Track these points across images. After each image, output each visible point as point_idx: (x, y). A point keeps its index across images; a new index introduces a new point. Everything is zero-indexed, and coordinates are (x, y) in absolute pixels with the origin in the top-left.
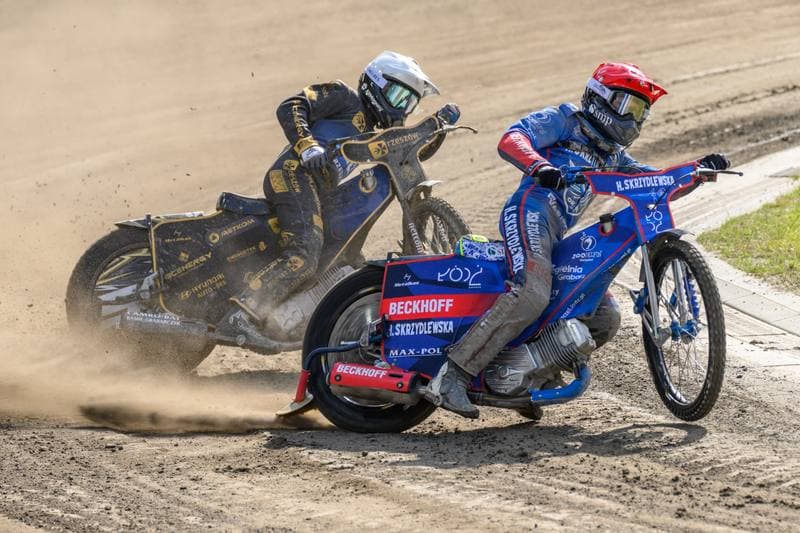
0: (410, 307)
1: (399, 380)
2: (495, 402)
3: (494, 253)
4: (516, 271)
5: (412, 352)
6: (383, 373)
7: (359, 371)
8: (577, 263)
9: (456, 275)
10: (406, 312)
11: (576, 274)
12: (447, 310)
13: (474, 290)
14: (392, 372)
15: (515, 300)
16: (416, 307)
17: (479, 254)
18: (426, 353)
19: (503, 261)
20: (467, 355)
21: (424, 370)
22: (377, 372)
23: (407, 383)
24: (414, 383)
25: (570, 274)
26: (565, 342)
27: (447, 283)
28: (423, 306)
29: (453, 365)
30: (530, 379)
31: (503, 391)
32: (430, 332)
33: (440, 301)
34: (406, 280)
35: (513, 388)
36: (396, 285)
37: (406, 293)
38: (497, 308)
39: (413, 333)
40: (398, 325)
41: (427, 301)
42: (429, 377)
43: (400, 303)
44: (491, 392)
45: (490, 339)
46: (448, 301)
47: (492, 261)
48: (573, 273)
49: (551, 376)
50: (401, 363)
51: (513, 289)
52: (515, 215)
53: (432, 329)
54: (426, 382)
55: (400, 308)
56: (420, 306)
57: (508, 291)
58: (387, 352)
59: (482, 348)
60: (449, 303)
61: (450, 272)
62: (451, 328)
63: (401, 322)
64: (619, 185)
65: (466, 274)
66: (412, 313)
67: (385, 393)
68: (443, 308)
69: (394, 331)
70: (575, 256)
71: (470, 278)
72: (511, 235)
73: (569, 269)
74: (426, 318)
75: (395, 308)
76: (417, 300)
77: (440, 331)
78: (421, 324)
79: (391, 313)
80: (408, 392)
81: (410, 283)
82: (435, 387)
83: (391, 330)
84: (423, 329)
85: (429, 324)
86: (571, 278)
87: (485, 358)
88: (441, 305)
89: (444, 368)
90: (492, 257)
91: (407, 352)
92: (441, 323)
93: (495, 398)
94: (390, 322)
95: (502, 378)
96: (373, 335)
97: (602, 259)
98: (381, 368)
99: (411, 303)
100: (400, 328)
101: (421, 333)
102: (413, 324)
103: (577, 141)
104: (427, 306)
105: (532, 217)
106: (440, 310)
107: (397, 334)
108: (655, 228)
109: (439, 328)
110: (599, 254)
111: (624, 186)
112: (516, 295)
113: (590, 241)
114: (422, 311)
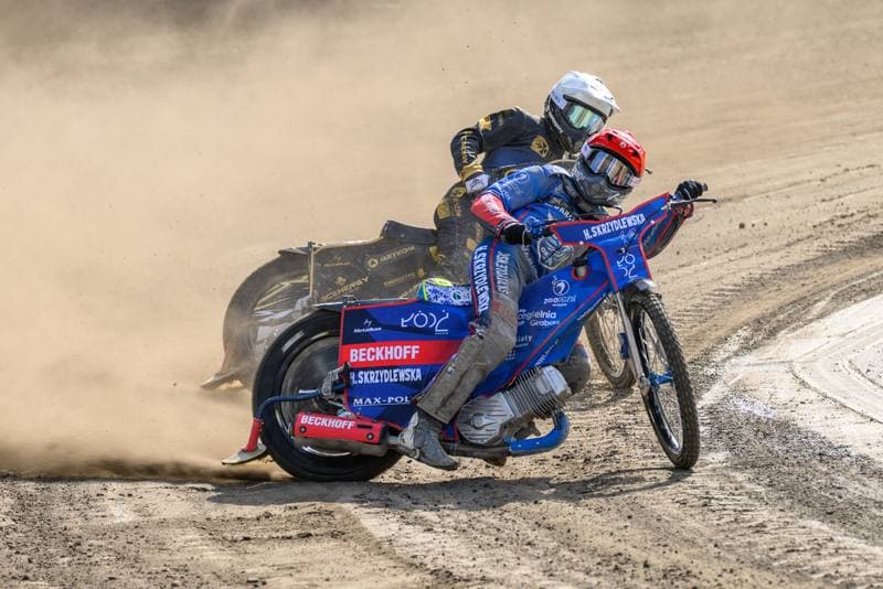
0: (372, 354)
1: (367, 431)
2: (472, 452)
3: (459, 297)
4: (480, 311)
5: (377, 400)
6: (351, 424)
7: (324, 422)
8: (550, 308)
9: (421, 320)
10: (369, 359)
11: (550, 320)
12: (413, 357)
13: (441, 337)
14: (360, 423)
15: (481, 342)
16: (379, 354)
17: (443, 299)
18: (393, 402)
19: (470, 305)
20: (438, 402)
21: (394, 420)
22: (343, 422)
23: (377, 435)
24: (383, 437)
25: (543, 320)
26: (543, 391)
27: (411, 328)
28: (387, 352)
29: (424, 415)
30: (505, 427)
31: (479, 442)
32: (396, 381)
33: (406, 347)
34: (366, 326)
35: (490, 438)
36: (356, 331)
37: (367, 340)
39: (377, 381)
40: (361, 373)
41: (391, 348)
42: (400, 428)
43: (361, 350)
44: (463, 441)
46: (414, 348)
47: (458, 306)
48: (546, 319)
49: (525, 425)
50: (366, 412)
51: (478, 331)
52: (485, 254)
53: (398, 377)
55: (362, 354)
56: (384, 352)
57: (472, 334)
58: (350, 400)
59: (452, 394)
60: (415, 350)
61: (414, 317)
62: (419, 376)
63: (365, 369)
64: (586, 233)
65: (431, 320)
66: (375, 361)
67: (353, 444)
68: (409, 355)
69: (357, 379)
70: (547, 301)
71: (436, 324)
72: (478, 274)
73: (542, 314)
74: (391, 365)
75: (356, 355)
76: (380, 346)
77: (407, 379)
78: (386, 371)
79: (352, 361)
80: (379, 444)
81: (372, 329)
82: (407, 438)
83: (353, 378)
84: (388, 376)
85: (395, 371)
86: (545, 323)
88: (406, 352)
89: (415, 419)
90: (457, 302)
91: (373, 401)
92: (408, 370)
93: (471, 449)
94: (352, 370)
95: (476, 428)
96: (334, 384)
97: (577, 304)
98: (347, 419)
99: (373, 350)
100: (363, 376)
101: (386, 380)
102: (377, 372)
103: (558, 197)
104: (391, 352)
105: (502, 259)
106: (405, 357)
107: (360, 382)
108: (628, 273)
109: (406, 376)
110: (573, 299)
111: (591, 233)
112: (481, 337)
113: (562, 285)
114: (387, 357)
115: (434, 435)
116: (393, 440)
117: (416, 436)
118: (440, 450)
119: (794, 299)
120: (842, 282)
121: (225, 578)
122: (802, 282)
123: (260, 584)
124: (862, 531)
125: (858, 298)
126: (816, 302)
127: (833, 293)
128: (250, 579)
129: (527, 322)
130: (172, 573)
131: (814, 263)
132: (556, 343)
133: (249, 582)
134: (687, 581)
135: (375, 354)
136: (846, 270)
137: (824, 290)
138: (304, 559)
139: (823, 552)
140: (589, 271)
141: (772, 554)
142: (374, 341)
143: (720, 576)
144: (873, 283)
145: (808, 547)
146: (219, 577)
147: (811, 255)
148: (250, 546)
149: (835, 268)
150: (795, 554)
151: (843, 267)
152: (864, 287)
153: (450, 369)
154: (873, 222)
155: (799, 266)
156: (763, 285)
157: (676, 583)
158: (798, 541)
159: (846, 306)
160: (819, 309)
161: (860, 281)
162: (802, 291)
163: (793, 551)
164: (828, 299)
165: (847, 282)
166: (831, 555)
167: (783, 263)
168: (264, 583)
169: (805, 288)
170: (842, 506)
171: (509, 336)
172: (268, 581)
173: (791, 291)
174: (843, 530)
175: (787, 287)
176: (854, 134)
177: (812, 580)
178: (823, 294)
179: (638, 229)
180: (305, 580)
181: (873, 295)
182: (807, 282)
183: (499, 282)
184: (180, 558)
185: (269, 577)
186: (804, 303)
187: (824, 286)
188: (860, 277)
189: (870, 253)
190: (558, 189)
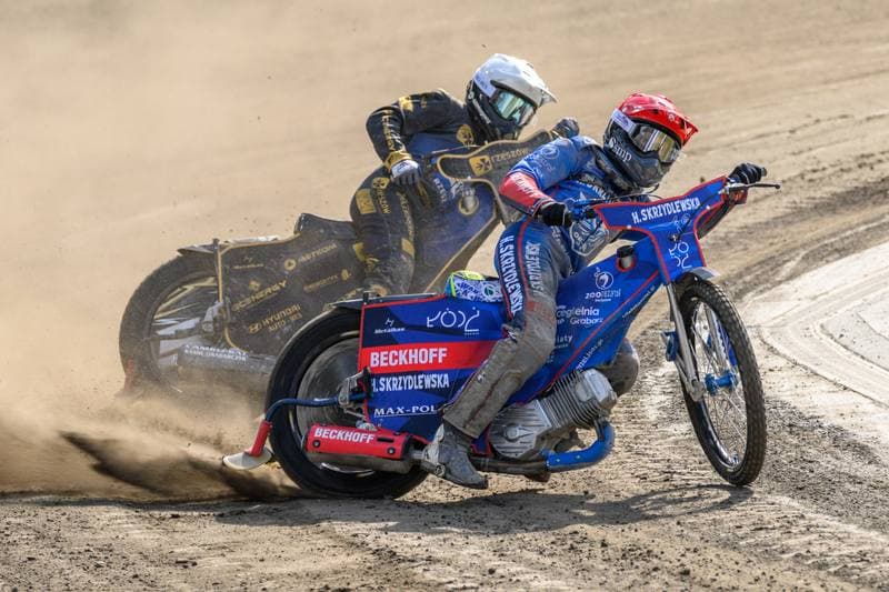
0: (395, 358)
1: (389, 445)
2: (505, 468)
3: (492, 293)
4: (514, 312)
5: (400, 410)
6: (370, 437)
7: (341, 435)
8: (592, 304)
9: (448, 319)
10: (391, 364)
11: (592, 317)
12: (440, 361)
13: (472, 337)
14: (380, 436)
15: (515, 346)
16: (402, 358)
17: (474, 295)
18: (418, 411)
19: (501, 303)
20: (466, 414)
21: (418, 433)
22: (361, 436)
23: (399, 448)
24: (406, 451)
25: (584, 317)
26: (584, 398)
27: (438, 329)
28: (411, 356)
30: (543, 439)
31: (513, 456)
32: (421, 387)
33: (432, 350)
34: (388, 326)
35: (524, 451)
36: (377, 332)
37: (389, 342)
38: (494, 357)
39: (400, 388)
40: (383, 379)
41: (416, 351)
42: (423, 440)
43: (383, 353)
44: (496, 455)
45: (490, 394)
46: (441, 350)
47: (490, 303)
48: (588, 316)
49: (566, 436)
50: (387, 424)
51: (511, 333)
52: (512, 247)
53: (423, 384)
54: (421, 446)
55: (383, 358)
56: (407, 356)
57: (506, 337)
58: (371, 411)
59: (482, 406)
60: (442, 353)
61: (440, 316)
62: (447, 383)
63: (387, 375)
64: (635, 217)
65: (460, 318)
66: (398, 366)
67: (373, 460)
68: (436, 359)
69: (378, 386)
70: (588, 296)
71: (465, 323)
73: (583, 311)
74: (415, 371)
75: (377, 359)
76: (404, 350)
77: (434, 386)
78: (410, 377)
79: (372, 365)
80: (401, 459)
81: (394, 330)
82: (432, 454)
83: (374, 384)
84: (412, 383)
85: (420, 377)
86: (587, 321)
87: (487, 416)
88: (432, 355)
89: (440, 432)
90: (489, 298)
91: (396, 411)
92: (434, 376)
93: (505, 464)
94: (373, 376)
95: (510, 441)
96: (353, 392)
97: (622, 299)
98: (367, 431)
99: (396, 354)
100: (385, 383)
101: (410, 388)
102: (400, 378)
103: (590, 174)
104: (416, 356)
105: (532, 249)
106: (431, 361)
107: (382, 389)
108: (681, 263)
109: (432, 383)
110: (618, 294)
111: (640, 217)
112: (515, 341)
113: (605, 277)
114: (411, 362)
115: (462, 451)
116: (417, 455)
117: (441, 450)
118: (469, 467)
119: (762, 259)
120: (812, 242)
121: (152, 558)
122: (770, 241)
123: (189, 565)
124: (835, 508)
125: (830, 258)
126: (785, 262)
127: (803, 253)
128: (180, 559)
129: (567, 320)
130: (95, 553)
131: (784, 221)
132: (600, 343)
133: (178, 562)
134: (648, 562)
135: (397, 357)
136: (817, 228)
137: (794, 249)
138: (236, 538)
139: (794, 530)
140: (635, 262)
141: (740, 533)
142: (397, 344)
143: (683, 555)
144: (846, 242)
145: (777, 525)
146: (146, 557)
147: (780, 212)
148: (179, 524)
149: (806, 226)
150: (763, 532)
151: (814, 225)
152: (837, 246)
153: (480, 377)
154: (846, 176)
155: (767, 223)
156: (728, 244)
157: (636, 563)
158: (766, 518)
159: (818, 267)
160: (788, 270)
161: (833, 240)
162: (770, 251)
163: (761, 529)
164: (798, 259)
165: (818, 240)
166: (802, 533)
167: (750, 221)
168: (195, 564)
169: (774, 248)
170: (812, 481)
171: (547, 338)
172: (198, 561)
173: (759, 250)
174: (815, 506)
175: (754, 246)
176: (826, 83)
177: (782, 559)
178: (793, 255)
179: (692, 214)
180: (238, 560)
181: (846, 255)
182: (776, 241)
183: (531, 278)
184: (103, 537)
185: (199, 557)
186: (772, 264)
187: (793, 245)
188: (834, 235)
189: (842, 210)
190: (590, 164)
